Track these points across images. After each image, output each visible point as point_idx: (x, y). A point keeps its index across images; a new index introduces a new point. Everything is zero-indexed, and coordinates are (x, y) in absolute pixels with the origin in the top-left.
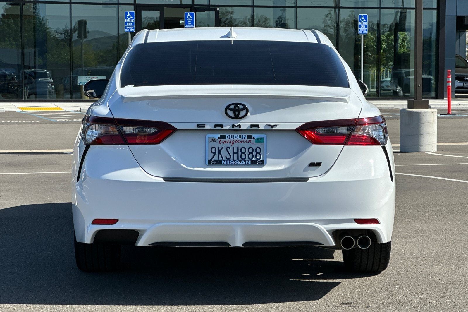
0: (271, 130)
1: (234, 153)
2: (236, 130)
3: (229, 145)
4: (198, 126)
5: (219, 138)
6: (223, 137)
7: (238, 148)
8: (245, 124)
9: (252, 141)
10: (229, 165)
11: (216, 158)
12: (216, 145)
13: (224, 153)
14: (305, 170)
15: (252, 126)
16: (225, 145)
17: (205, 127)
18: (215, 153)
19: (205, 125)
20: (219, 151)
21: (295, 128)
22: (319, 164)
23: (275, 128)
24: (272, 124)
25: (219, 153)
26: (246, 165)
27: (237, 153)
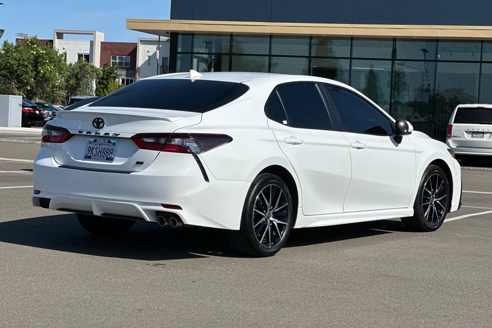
0: (116, 137)
1: (99, 152)
2: (98, 136)
3: (98, 146)
4: (80, 132)
5: (93, 141)
6: (95, 141)
7: (102, 148)
8: (102, 132)
9: (110, 144)
10: (95, 160)
11: (89, 155)
12: (91, 146)
13: (94, 151)
14: (134, 166)
15: (106, 134)
16: (96, 146)
17: (82, 133)
18: (89, 151)
19: (82, 131)
20: (92, 150)
21: (129, 137)
22: (142, 163)
23: (118, 136)
24: (117, 133)
25: (92, 151)
26: (103, 161)
27: (101, 152)
